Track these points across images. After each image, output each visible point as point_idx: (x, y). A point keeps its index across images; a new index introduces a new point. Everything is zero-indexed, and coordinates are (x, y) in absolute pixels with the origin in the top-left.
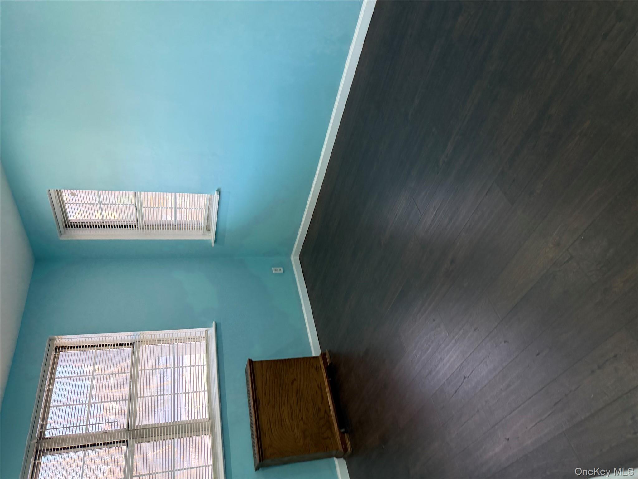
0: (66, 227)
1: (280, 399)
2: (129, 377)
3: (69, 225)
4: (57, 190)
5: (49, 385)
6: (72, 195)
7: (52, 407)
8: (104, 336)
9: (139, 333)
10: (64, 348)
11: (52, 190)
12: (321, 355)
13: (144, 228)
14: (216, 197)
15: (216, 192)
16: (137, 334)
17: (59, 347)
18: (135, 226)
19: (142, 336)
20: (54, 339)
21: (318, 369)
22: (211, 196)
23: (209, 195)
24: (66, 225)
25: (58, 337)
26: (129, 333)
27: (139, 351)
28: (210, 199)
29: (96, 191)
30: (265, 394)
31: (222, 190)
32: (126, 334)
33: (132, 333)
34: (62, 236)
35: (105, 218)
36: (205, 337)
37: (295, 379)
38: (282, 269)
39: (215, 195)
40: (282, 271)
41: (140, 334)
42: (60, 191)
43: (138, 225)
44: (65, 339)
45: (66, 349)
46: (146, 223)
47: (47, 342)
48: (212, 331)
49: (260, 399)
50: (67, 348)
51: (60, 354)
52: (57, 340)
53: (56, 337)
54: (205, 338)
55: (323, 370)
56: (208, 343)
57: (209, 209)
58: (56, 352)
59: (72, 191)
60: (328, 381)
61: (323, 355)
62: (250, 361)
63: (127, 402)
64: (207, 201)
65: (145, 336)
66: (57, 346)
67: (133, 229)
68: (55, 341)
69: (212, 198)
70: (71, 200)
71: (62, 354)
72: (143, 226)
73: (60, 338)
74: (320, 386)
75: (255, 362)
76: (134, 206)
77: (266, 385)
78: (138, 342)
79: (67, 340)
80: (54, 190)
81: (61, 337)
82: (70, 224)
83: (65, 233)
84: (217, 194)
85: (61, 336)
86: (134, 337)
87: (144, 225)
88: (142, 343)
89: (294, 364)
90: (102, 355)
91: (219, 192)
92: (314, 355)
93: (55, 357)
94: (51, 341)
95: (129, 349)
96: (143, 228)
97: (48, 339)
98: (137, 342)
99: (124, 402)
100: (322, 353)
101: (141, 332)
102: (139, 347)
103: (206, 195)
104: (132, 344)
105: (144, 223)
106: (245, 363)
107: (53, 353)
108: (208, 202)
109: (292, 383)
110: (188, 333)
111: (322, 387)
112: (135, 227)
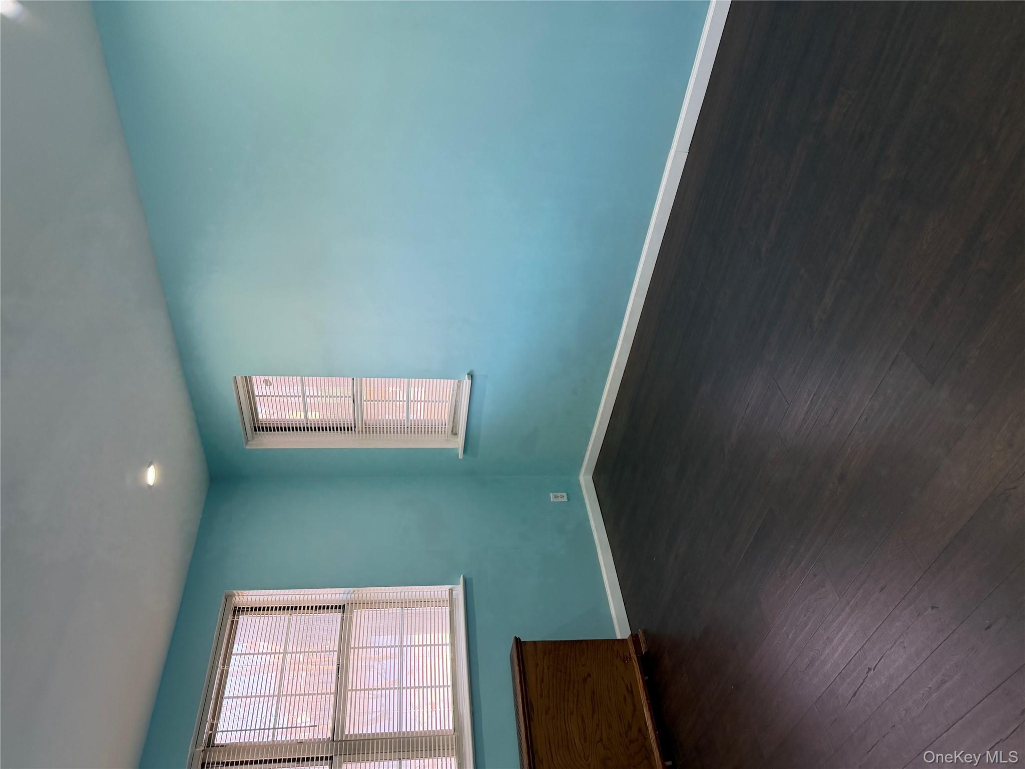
0: (256, 430)
1: (566, 705)
2: (335, 658)
3: (259, 428)
4: (246, 377)
5: (224, 665)
6: (267, 385)
7: (226, 698)
8: (301, 593)
9: (352, 589)
10: (245, 610)
11: (240, 377)
12: (631, 637)
13: (364, 431)
14: (467, 382)
15: (467, 375)
16: (350, 591)
17: (239, 608)
18: (351, 428)
19: (357, 595)
20: (232, 596)
21: (626, 659)
22: (459, 382)
23: (457, 381)
24: (255, 427)
25: (238, 593)
26: (337, 590)
27: (351, 618)
28: (459, 386)
29: (299, 378)
30: (541, 696)
31: (476, 374)
32: (333, 590)
33: (342, 590)
34: (249, 443)
35: (310, 417)
36: (448, 600)
37: (589, 675)
38: (565, 494)
39: (465, 381)
40: (565, 499)
41: (354, 591)
42: (250, 378)
43: (355, 427)
44: (248, 595)
45: (248, 611)
46: (367, 424)
47: (223, 600)
48: (459, 591)
49: (533, 703)
50: (250, 609)
51: (240, 618)
52: (237, 597)
53: (235, 592)
54: (449, 602)
55: (636, 662)
56: (453, 610)
57: (456, 402)
58: (234, 615)
59: (266, 378)
60: (643, 682)
61: (634, 637)
62: (517, 640)
63: (332, 696)
64: (453, 390)
65: (361, 595)
66: (236, 606)
67: (348, 433)
68: (234, 599)
69: (460, 385)
70: (264, 391)
71: (243, 619)
72: (362, 427)
73: (240, 594)
74: (630, 689)
75: (525, 642)
76: (351, 399)
77: (542, 681)
78: (350, 604)
79: (250, 598)
80: (242, 377)
81: (242, 593)
82: (260, 426)
83: (253, 439)
84: (469, 379)
85: (242, 591)
86: (345, 596)
87: (364, 427)
88: (356, 606)
89: (588, 648)
90: (298, 622)
91: (471, 376)
92: (619, 637)
93: (233, 622)
94: (228, 598)
95: (337, 616)
96: (362, 432)
97: (224, 595)
98: (348, 604)
99: (328, 696)
100: (632, 634)
101: (356, 589)
102: (352, 611)
103: (453, 380)
104: (342, 608)
105: (364, 425)
106: (510, 644)
107: (231, 617)
108: (455, 391)
109: (585, 680)
110: (423, 592)
111: (634, 691)
112: (352, 430)
